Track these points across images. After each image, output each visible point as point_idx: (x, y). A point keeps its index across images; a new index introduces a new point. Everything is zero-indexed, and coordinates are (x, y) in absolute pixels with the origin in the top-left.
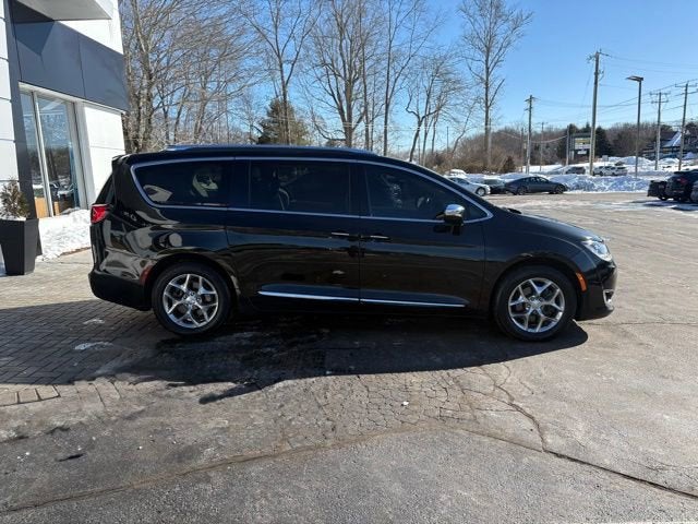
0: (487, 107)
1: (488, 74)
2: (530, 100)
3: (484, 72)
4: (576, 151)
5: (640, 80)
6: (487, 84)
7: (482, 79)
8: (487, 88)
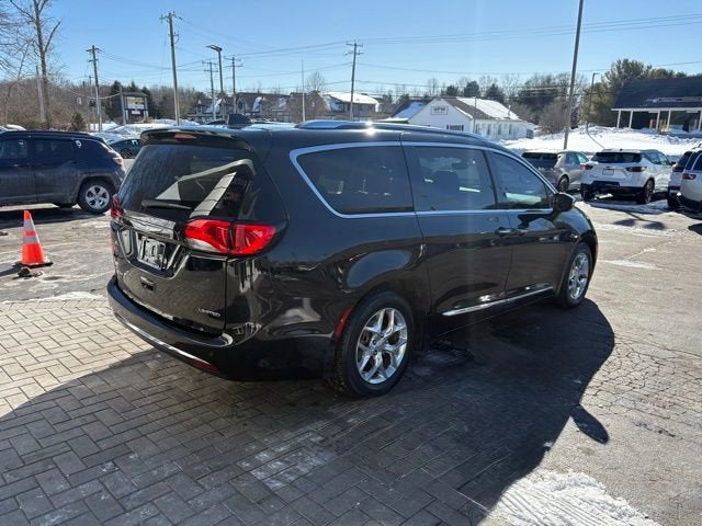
0: (43, 53)
1: (38, 12)
2: (93, 50)
3: (33, 8)
4: (130, 111)
5: (219, 50)
6: (38, 24)
7: (32, 18)
8: (39, 30)
